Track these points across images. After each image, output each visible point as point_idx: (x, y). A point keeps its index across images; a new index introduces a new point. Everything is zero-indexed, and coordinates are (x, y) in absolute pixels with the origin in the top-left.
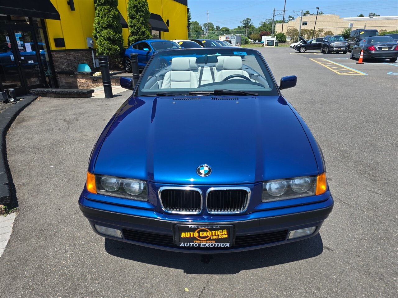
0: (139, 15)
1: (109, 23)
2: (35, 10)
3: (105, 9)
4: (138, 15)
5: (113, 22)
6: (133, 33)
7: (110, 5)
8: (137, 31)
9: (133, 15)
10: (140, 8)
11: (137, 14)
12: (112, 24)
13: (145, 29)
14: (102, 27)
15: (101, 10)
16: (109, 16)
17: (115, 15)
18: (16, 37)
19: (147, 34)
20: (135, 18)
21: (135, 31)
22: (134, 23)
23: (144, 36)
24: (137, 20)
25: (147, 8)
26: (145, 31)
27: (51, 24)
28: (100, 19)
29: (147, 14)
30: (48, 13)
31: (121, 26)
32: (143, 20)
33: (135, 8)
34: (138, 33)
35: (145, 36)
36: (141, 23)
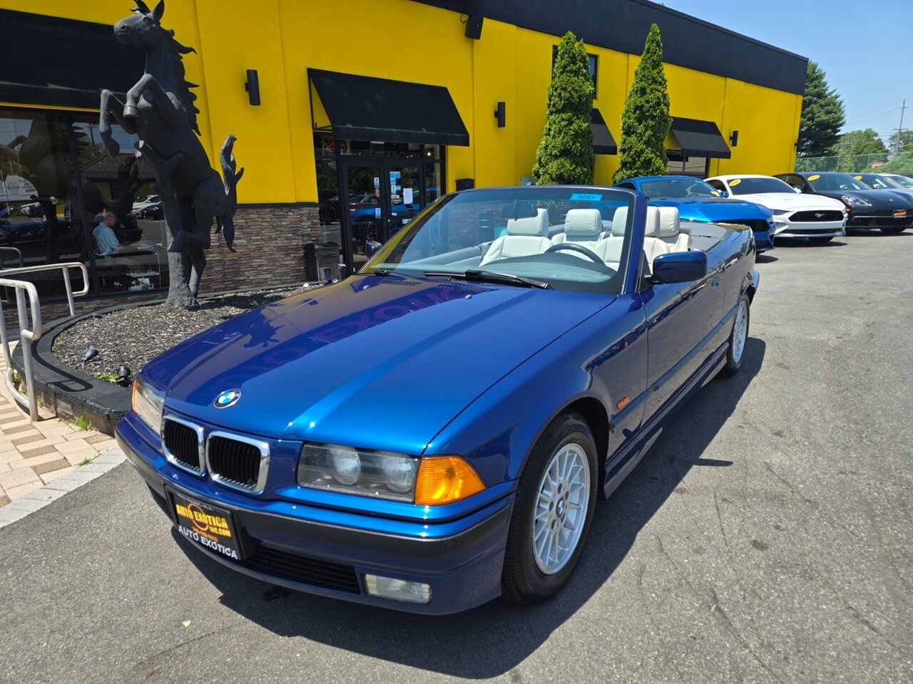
0: (645, 126)
1: (565, 146)
2: (425, 131)
3: (563, 120)
4: (642, 125)
5: (574, 144)
6: (624, 164)
7: (575, 111)
8: (634, 159)
9: (631, 127)
10: (648, 111)
11: (640, 125)
12: (571, 148)
13: (651, 156)
14: (551, 155)
15: (554, 122)
16: (566, 133)
17: (582, 130)
18: (391, 179)
19: (654, 165)
20: (634, 132)
21: (630, 160)
22: (630, 142)
23: (649, 168)
24: (637, 137)
25: (665, 110)
26: (650, 159)
27: (453, 152)
28: (550, 139)
30: (449, 134)
31: (593, 151)
32: (650, 136)
33: (638, 112)
34: (634, 163)
35: (651, 169)
36: (645, 143)
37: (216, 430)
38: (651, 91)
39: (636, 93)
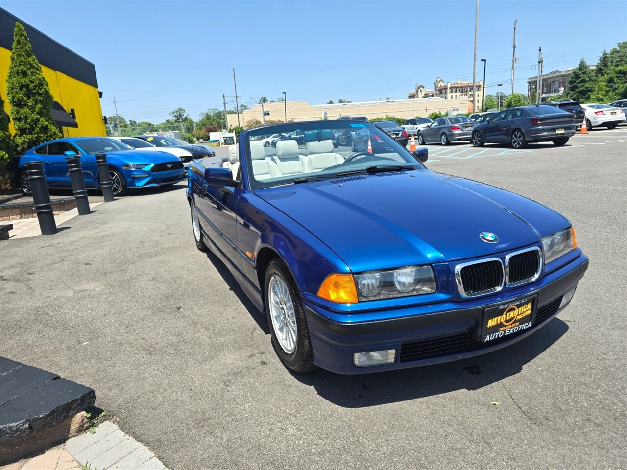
0: (34, 100)
4: (31, 100)
6: (22, 130)
8: (32, 126)
9: (21, 101)
10: (35, 89)
11: (29, 98)
13: (47, 123)
19: (51, 130)
20: (25, 105)
21: (28, 126)
22: (25, 113)
23: (47, 133)
24: (30, 109)
25: (48, 90)
26: (46, 126)
29: (48, 99)
32: (41, 109)
33: (24, 89)
34: (33, 129)
35: (49, 134)
36: (38, 113)
38: (32, 73)
39: (18, 75)
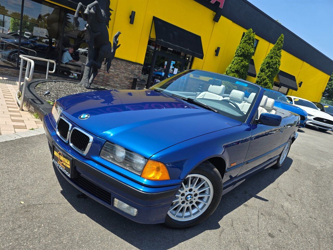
0: (269, 70)
1: (237, 69)
2: (188, 50)
3: (239, 59)
4: (268, 70)
5: (241, 69)
6: (257, 82)
7: (245, 57)
8: (261, 81)
9: (263, 69)
10: (271, 65)
11: (267, 69)
12: (240, 70)
13: (268, 82)
14: (231, 71)
15: (236, 60)
16: (239, 65)
17: (245, 65)
18: (171, 63)
19: (268, 85)
20: (264, 71)
21: (260, 81)
22: (262, 75)
23: (266, 86)
24: (265, 74)
25: (278, 67)
26: (267, 83)
27: (196, 60)
28: (233, 65)
29: (276, 71)
30: (197, 53)
31: (247, 73)
32: (270, 74)
33: (267, 64)
34: (261, 82)
35: (266, 87)
36: (267, 76)
37: (76, 127)
38: (275, 58)
39: (269, 58)
